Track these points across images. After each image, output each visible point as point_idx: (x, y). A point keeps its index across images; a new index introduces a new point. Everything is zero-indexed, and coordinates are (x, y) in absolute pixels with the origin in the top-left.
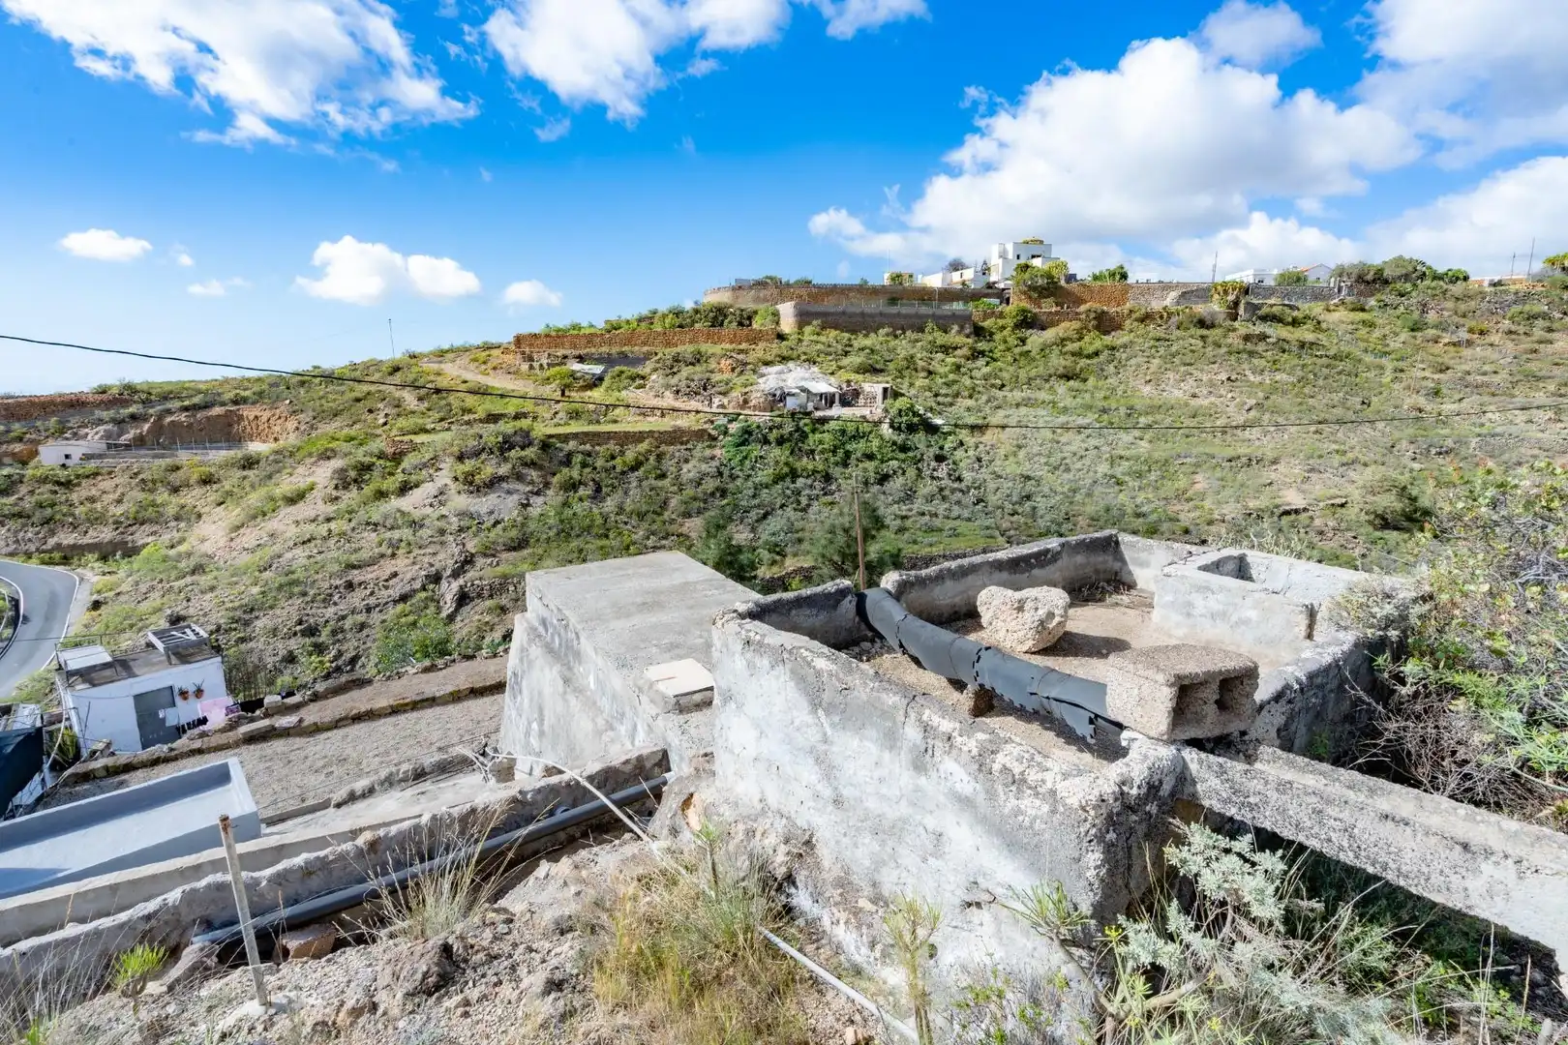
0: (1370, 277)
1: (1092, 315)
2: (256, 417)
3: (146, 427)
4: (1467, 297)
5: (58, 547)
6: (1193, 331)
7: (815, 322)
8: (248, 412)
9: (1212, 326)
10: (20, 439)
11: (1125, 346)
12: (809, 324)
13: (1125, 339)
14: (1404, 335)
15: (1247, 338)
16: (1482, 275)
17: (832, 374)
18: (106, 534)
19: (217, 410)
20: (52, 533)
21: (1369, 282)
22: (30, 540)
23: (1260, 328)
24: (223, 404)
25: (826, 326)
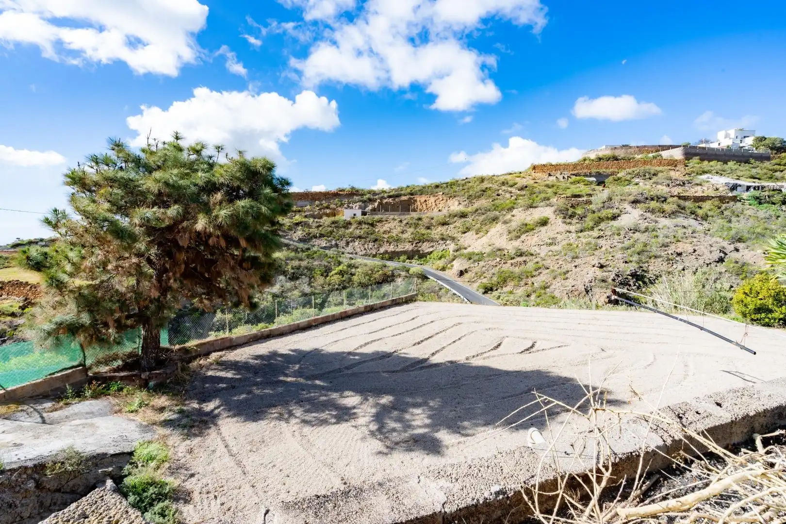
2: (426, 201)
3: (376, 204)
5: (386, 252)
7: (695, 158)
8: (420, 199)
10: (328, 207)
12: (691, 159)
17: (739, 179)
18: (409, 247)
19: (404, 198)
20: (381, 246)
22: (371, 249)
24: (405, 195)
25: (702, 160)
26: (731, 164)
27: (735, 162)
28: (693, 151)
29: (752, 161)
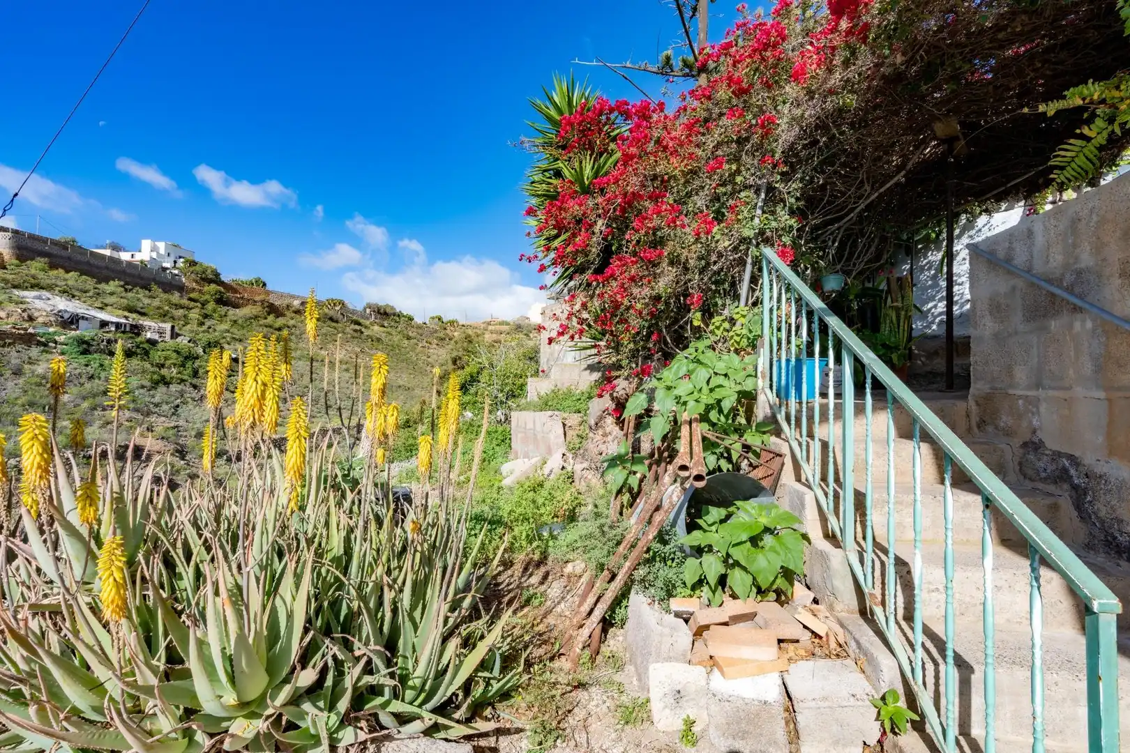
0: (382, 311)
1: (266, 304)
4: (419, 327)
6: (329, 323)
7: (40, 259)
9: (337, 322)
11: (294, 326)
13: (291, 322)
14: (406, 342)
15: (355, 331)
16: (418, 320)
17: (101, 308)
21: (384, 314)
23: (357, 327)
25: (53, 266)
26: (113, 286)
27: (122, 283)
28: (38, 246)
29: (154, 287)
